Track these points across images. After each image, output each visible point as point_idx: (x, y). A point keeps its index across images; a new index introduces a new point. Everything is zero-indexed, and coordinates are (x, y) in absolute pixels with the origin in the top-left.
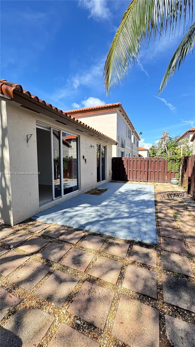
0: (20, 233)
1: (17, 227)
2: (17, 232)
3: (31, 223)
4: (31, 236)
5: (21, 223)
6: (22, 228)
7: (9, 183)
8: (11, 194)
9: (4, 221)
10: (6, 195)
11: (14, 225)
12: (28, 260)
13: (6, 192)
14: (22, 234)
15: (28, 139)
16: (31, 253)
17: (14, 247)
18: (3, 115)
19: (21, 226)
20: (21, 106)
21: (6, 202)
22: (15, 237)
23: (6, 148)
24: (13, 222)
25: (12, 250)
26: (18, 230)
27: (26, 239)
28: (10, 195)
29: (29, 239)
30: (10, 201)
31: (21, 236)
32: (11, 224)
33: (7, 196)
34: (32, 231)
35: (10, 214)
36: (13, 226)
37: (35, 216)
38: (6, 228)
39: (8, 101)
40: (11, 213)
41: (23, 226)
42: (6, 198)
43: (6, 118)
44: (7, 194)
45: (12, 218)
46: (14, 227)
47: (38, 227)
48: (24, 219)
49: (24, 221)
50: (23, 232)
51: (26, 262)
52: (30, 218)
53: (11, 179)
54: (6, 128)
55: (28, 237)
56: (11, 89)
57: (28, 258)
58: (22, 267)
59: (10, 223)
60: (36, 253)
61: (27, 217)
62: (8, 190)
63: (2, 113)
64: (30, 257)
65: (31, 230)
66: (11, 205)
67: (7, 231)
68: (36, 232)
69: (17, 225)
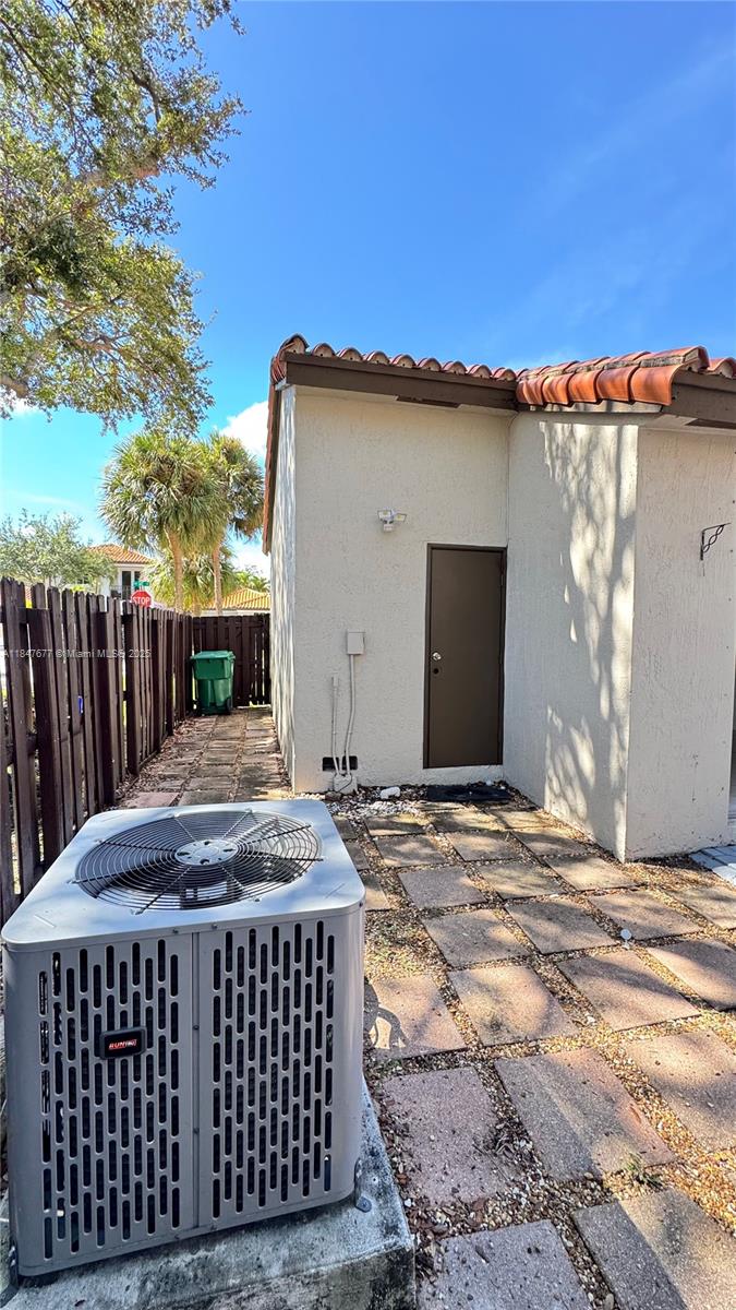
0: (651, 898)
1: (640, 872)
2: (641, 891)
3: (692, 875)
4: (696, 928)
5: (654, 861)
6: (655, 879)
7: (622, 705)
8: (627, 747)
9: (594, 831)
10: (609, 747)
11: (627, 860)
12: (690, 1019)
13: (609, 736)
14: (660, 906)
15: (706, 543)
16: (703, 996)
17: (632, 938)
18: (623, 474)
19: (653, 874)
20: (690, 424)
21: (608, 770)
22: (634, 905)
23: (624, 585)
24: (626, 848)
25: (626, 946)
26: (643, 885)
27: (676, 932)
28: (622, 747)
29: (688, 937)
30: (621, 770)
31: (657, 911)
32: (617, 852)
33: (612, 752)
34: (700, 912)
35: (617, 815)
36: (622, 860)
37: (706, 854)
38: (600, 857)
39: (645, 422)
40: (620, 813)
41: (659, 875)
42: (609, 754)
43: (635, 483)
44: (615, 742)
45: (621, 831)
46: (628, 865)
47: (723, 904)
48: (662, 851)
49: (662, 856)
50: (663, 899)
51: (682, 1022)
52: (687, 855)
53: (632, 694)
54: (632, 517)
55: (686, 928)
56: (664, 376)
57: (691, 1010)
58: (669, 1031)
59: (615, 845)
60: (726, 1011)
61: (675, 844)
62: (620, 728)
63: (622, 466)
64: (698, 1013)
65: (693, 902)
66: (624, 782)
67: (604, 872)
68: (716, 922)
69: (636, 861)
